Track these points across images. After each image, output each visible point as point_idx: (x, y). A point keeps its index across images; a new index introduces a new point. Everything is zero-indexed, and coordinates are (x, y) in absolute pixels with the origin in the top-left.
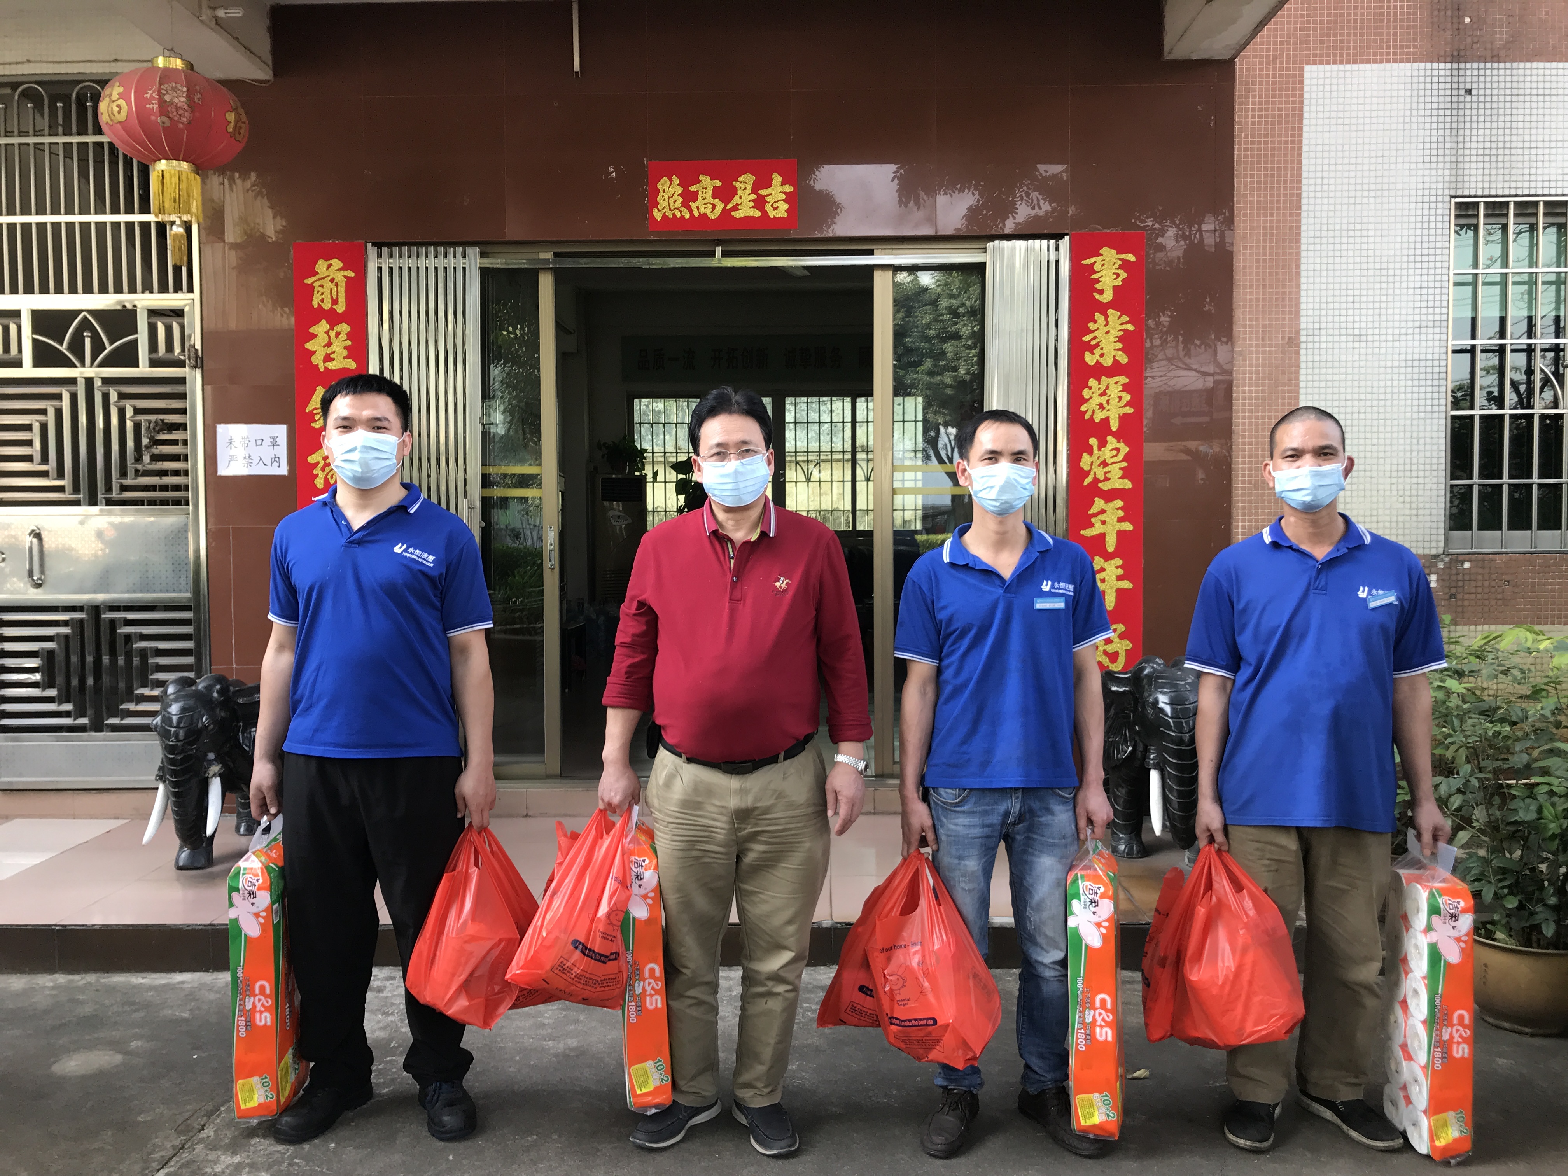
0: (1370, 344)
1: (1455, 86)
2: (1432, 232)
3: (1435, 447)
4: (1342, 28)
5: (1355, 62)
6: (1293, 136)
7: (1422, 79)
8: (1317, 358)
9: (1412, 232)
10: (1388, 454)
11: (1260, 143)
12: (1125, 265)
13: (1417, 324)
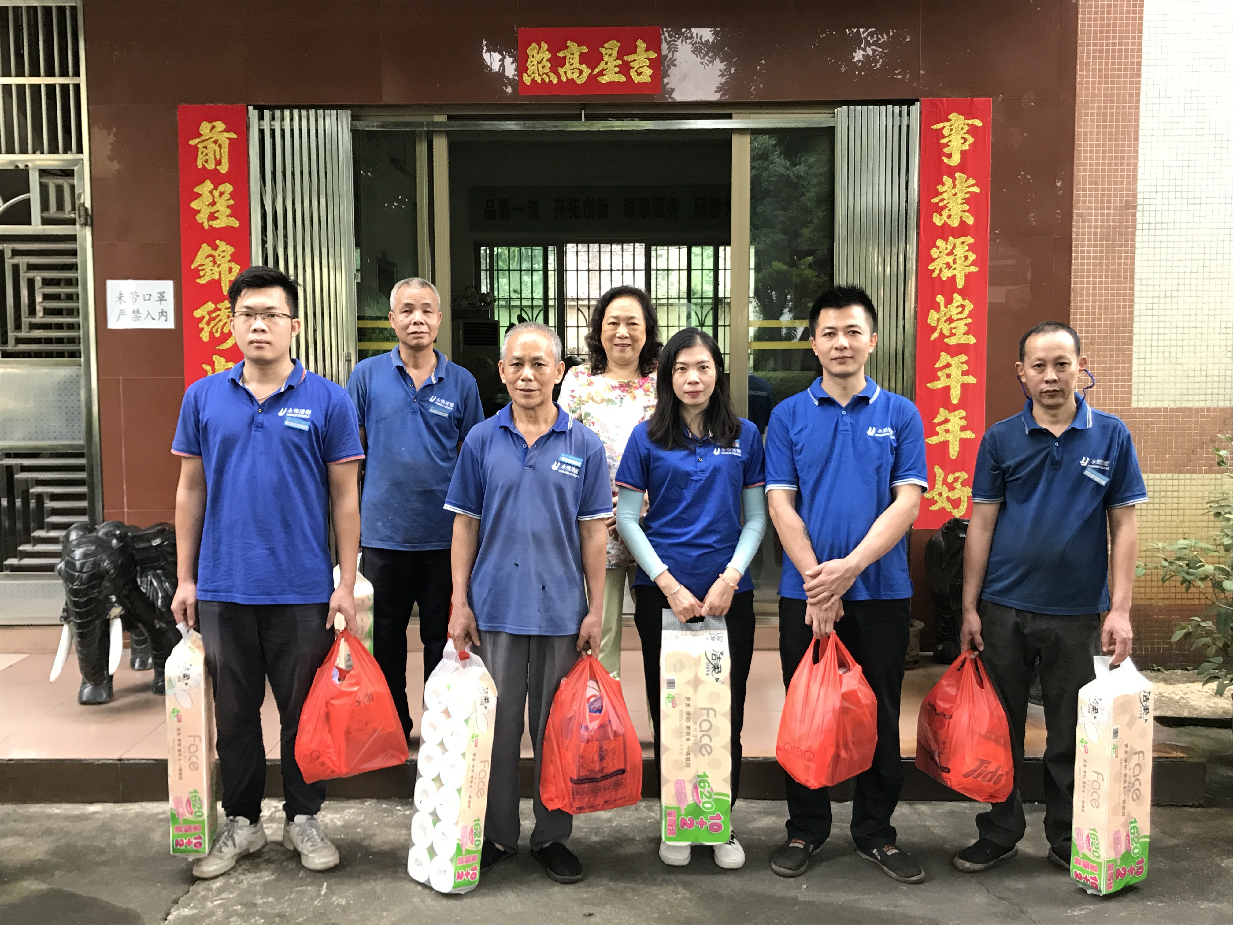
0: (1203, 207)
8: (1152, 220)
12: (973, 131)
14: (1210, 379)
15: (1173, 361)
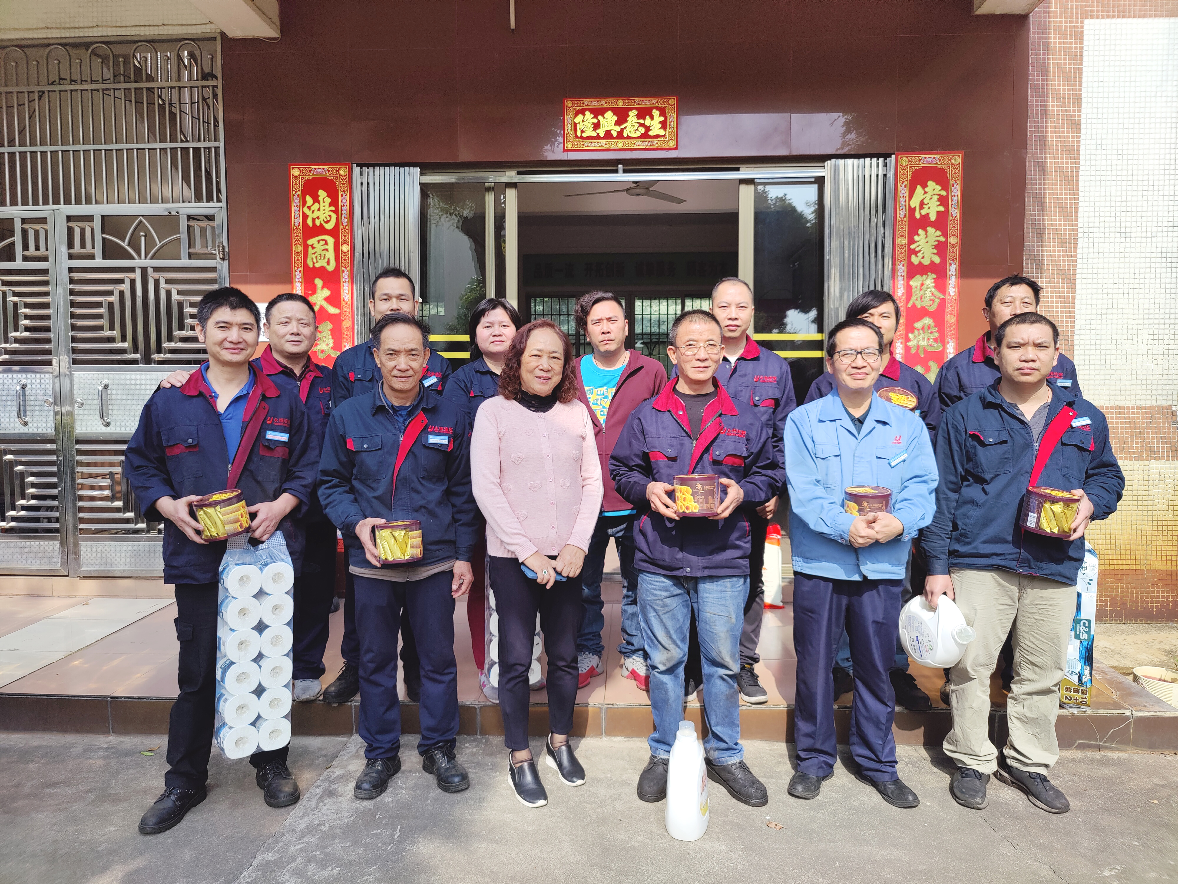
0: (1133, 240)
6: (1075, 75)
8: (1091, 250)
10: (1146, 326)
14: (1139, 382)
15: (1108, 367)
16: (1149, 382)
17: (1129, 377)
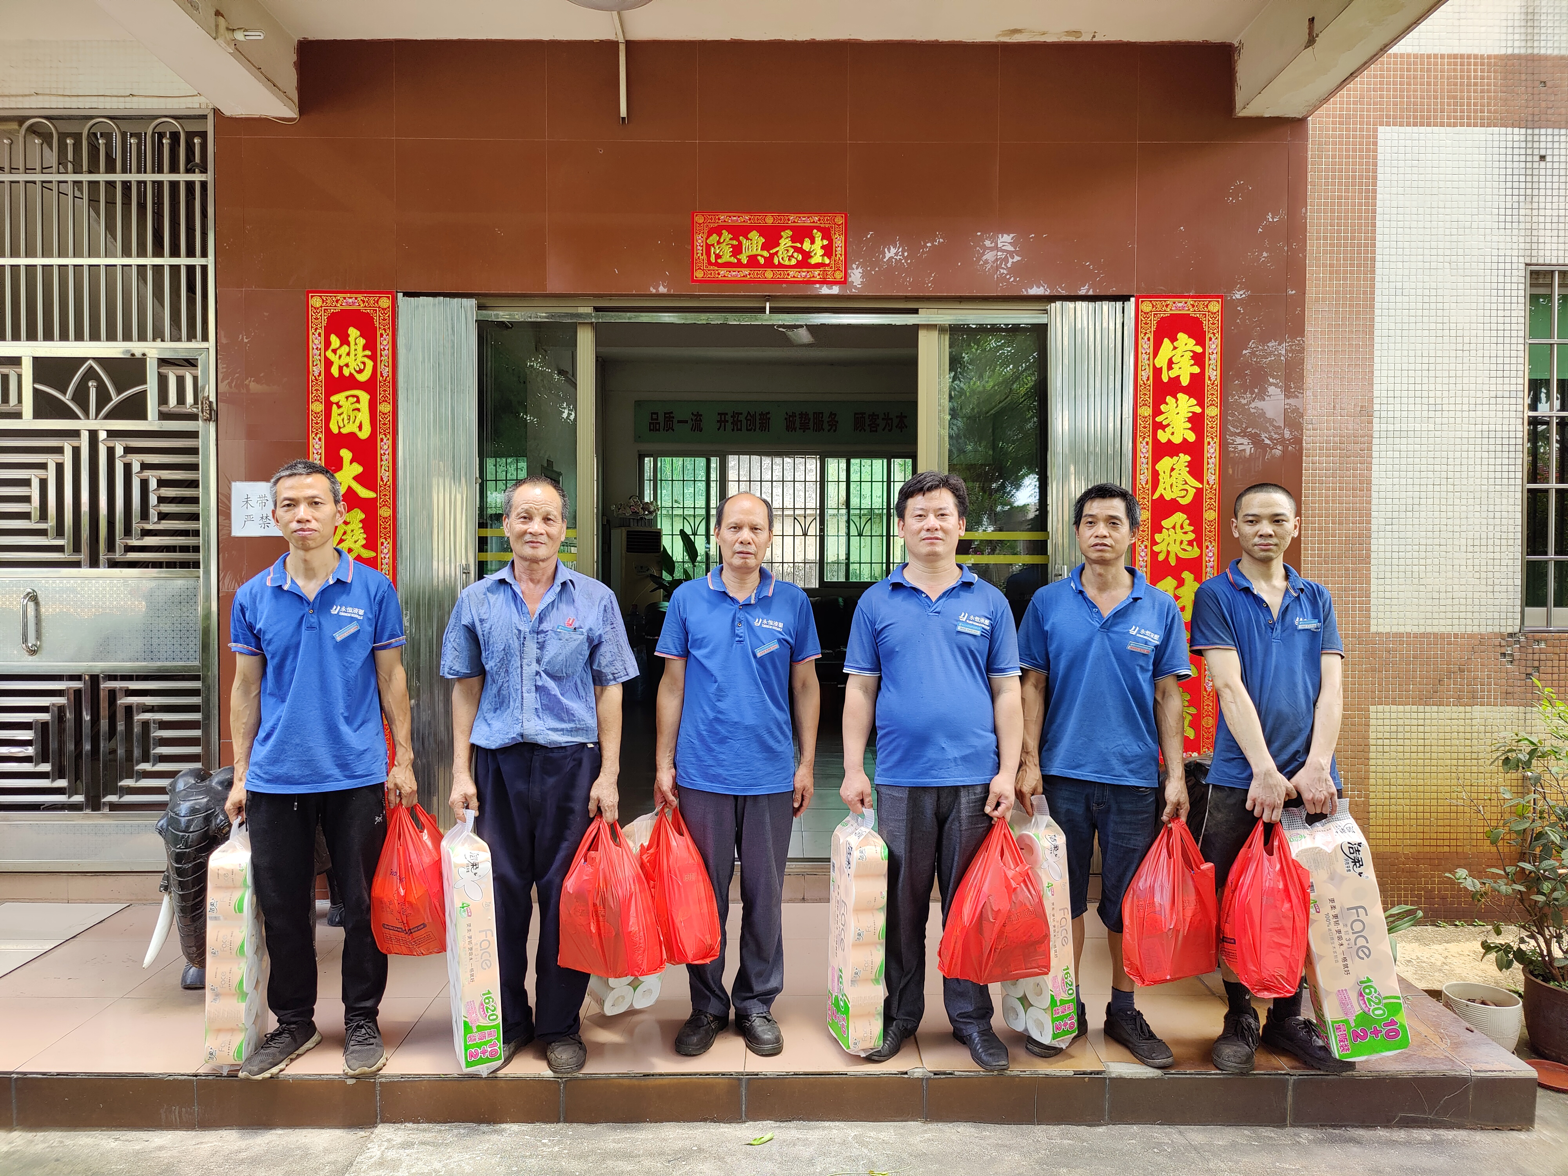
0: (1445, 414)
1: (1529, 151)
2: (1508, 300)
3: (1511, 522)
4: (1415, 91)
5: (1429, 125)
6: (1367, 198)
7: (1496, 144)
8: (1390, 427)
9: (1487, 299)
10: (1464, 528)
11: (1333, 204)
13: (1493, 394)
14: (1456, 601)
15: (1416, 581)
16: (1470, 601)
17: (1443, 595)
